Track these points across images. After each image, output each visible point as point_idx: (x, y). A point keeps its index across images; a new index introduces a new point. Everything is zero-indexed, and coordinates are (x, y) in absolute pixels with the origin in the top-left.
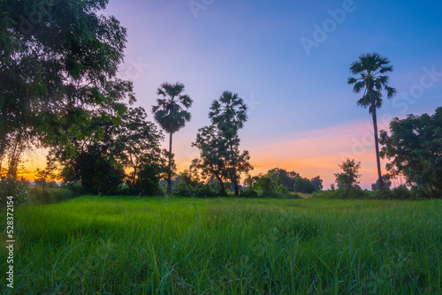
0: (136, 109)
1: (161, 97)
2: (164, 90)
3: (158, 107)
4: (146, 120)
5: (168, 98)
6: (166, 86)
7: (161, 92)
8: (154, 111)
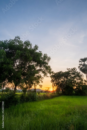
0: (73, 68)
1: (81, 63)
2: (81, 61)
3: (80, 66)
4: (77, 71)
5: (83, 63)
6: (81, 59)
7: (80, 62)
8: (79, 68)
